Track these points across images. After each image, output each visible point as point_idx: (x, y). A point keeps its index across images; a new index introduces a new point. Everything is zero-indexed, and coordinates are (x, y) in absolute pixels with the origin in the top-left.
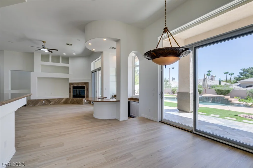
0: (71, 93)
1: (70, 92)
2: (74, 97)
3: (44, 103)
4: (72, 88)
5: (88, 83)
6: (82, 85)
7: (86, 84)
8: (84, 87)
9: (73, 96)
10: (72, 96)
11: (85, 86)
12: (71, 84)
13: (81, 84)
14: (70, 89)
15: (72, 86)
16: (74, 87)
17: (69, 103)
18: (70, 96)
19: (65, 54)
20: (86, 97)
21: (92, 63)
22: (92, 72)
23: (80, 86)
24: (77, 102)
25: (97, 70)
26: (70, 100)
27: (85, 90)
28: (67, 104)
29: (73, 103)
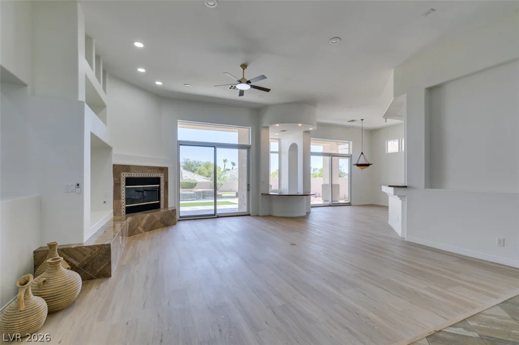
0: (120, 198)
1: (117, 196)
2: (129, 211)
3: (120, 246)
4: (123, 182)
5: (167, 168)
6: (155, 172)
7: (162, 173)
8: (157, 181)
9: (127, 209)
10: (123, 210)
11: (159, 176)
12: (118, 169)
13: (151, 172)
14: (117, 185)
15: (124, 175)
16: (129, 181)
17: (140, 232)
18: (116, 212)
19: (141, 70)
20: (162, 205)
21: (179, 121)
22: (179, 142)
23: (148, 176)
24: (164, 223)
25: (215, 146)
26: (144, 221)
27: (160, 187)
28: (135, 234)
29: (151, 227)
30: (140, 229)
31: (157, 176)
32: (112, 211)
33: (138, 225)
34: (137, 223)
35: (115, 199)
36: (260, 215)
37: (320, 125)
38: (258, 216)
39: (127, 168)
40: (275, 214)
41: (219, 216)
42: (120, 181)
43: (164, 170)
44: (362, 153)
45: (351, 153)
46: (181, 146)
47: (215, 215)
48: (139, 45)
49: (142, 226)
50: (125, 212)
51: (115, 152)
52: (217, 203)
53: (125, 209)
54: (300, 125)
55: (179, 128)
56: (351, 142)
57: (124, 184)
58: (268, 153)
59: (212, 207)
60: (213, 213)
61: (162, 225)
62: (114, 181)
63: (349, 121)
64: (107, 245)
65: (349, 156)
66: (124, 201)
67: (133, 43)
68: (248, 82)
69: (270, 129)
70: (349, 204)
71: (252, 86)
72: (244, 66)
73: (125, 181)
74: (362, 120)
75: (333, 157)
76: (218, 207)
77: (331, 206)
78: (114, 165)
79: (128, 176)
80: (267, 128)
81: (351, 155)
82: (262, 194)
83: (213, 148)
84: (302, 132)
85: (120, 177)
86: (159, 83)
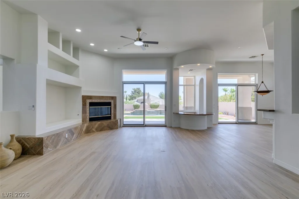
0: (86, 113)
1: (84, 111)
2: (91, 120)
3: (66, 138)
4: (88, 105)
5: (116, 97)
6: (107, 99)
7: (112, 99)
8: (109, 104)
9: (90, 118)
11: (111, 101)
12: (84, 98)
13: (105, 99)
14: (84, 106)
15: (88, 101)
16: (91, 104)
17: (93, 132)
18: (84, 120)
19: (92, 45)
20: (112, 117)
21: (124, 71)
22: (123, 82)
23: (103, 102)
24: (109, 127)
25: (144, 83)
26: (96, 126)
27: (111, 108)
28: (90, 132)
29: (101, 129)
30: (94, 130)
31: (109, 101)
32: (81, 119)
33: (93, 128)
34: (92, 127)
35: (83, 113)
36: (173, 127)
37: (218, 63)
38: (171, 127)
39: (90, 97)
40: (182, 127)
41: (147, 125)
42: (86, 104)
43: (114, 98)
44: (263, 82)
45: (257, 83)
46: (124, 85)
47: (143, 125)
48: (78, 30)
49: (95, 128)
50: (89, 120)
51: (83, 89)
52: (145, 118)
53: (89, 118)
54: (199, 65)
55: (124, 75)
56: (257, 75)
57: (89, 106)
58: (178, 85)
59: (142, 120)
60: (143, 123)
61: (108, 128)
62: (83, 104)
63: (250, 58)
64: (42, 138)
65: (256, 85)
66: (88, 115)
67: (75, 29)
68: (140, 40)
69: (180, 70)
70: (255, 123)
71: (144, 42)
72: (139, 30)
73: (89, 104)
74: (263, 55)
75: (239, 87)
76: (146, 120)
77: (237, 124)
78: (83, 96)
79: (90, 102)
80: (178, 69)
81: (257, 85)
82: (174, 113)
83: (143, 84)
84: (206, 70)
85: (86, 102)
86: (106, 50)
